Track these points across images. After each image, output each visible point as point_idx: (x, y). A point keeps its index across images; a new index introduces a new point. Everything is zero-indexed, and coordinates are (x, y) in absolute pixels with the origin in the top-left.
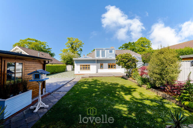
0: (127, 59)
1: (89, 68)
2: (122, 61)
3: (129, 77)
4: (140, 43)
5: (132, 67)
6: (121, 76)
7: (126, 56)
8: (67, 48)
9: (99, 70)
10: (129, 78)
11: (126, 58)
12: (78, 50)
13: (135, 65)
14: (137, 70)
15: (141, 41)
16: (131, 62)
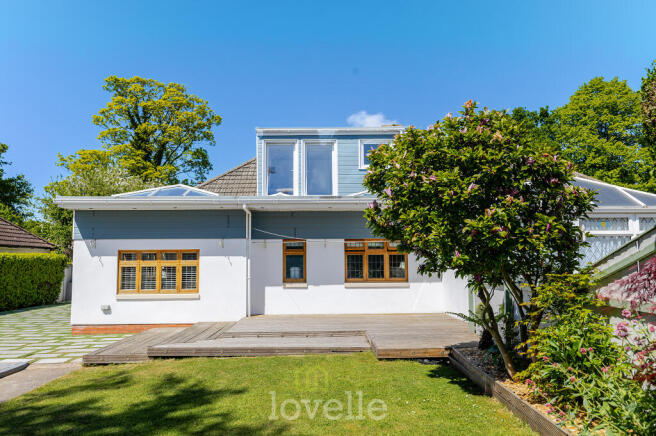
0: (468, 168)
1: (190, 280)
2: (417, 198)
3: (502, 374)
4: (591, 112)
5: (532, 267)
6: (438, 346)
7: (459, 143)
8: (105, 148)
9: (269, 290)
10: (507, 385)
11: (465, 154)
12: (179, 162)
13: (568, 245)
14: (584, 291)
15: (597, 101)
16: (521, 202)
